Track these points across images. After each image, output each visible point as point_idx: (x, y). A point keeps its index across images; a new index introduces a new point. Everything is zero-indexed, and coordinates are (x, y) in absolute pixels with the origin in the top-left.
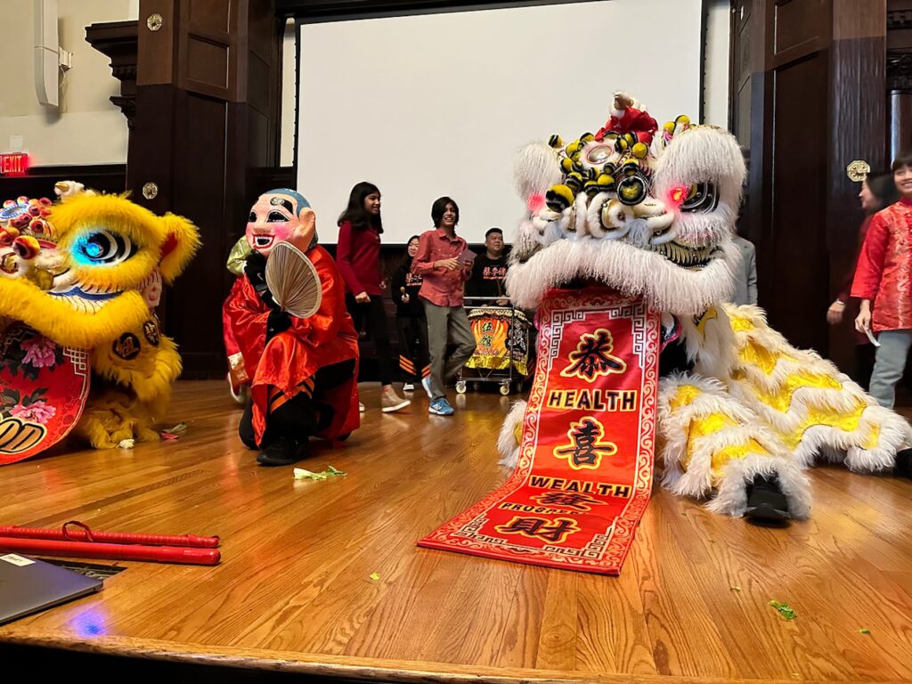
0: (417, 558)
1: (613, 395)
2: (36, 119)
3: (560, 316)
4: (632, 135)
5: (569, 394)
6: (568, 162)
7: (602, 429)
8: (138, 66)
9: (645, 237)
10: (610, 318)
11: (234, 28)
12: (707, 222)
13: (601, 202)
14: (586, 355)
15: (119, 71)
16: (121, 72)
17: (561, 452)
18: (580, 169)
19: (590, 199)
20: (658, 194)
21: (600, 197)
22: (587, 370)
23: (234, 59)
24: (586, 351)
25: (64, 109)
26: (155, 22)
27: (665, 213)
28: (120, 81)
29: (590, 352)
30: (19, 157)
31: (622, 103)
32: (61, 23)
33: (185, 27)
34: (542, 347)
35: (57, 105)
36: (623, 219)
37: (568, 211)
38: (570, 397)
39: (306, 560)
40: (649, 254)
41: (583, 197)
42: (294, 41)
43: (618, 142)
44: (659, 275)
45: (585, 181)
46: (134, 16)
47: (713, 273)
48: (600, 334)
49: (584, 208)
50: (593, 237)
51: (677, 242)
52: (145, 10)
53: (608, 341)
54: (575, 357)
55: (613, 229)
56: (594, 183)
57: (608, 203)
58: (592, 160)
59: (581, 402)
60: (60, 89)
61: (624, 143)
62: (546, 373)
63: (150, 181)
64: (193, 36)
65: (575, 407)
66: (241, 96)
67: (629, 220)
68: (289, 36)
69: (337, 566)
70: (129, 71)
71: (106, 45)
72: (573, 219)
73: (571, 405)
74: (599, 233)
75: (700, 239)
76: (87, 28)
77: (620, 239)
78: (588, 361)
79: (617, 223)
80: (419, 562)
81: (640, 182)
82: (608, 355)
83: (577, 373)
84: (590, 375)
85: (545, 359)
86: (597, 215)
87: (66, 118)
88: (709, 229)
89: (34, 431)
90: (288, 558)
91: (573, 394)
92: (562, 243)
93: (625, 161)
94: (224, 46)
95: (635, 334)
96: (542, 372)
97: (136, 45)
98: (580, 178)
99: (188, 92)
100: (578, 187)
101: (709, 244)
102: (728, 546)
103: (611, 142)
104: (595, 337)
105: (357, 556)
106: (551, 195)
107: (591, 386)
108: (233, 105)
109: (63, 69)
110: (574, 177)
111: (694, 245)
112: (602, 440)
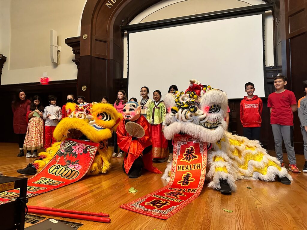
0: (168, 224)
1: (195, 165)
2: (51, 67)
3: (180, 143)
4: (194, 92)
5: (183, 166)
6: (177, 100)
7: (191, 176)
8: (80, 50)
9: (198, 122)
10: (194, 143)
11: (109, 36)
12: (216, 116)
13: (185, 112)
14: (188, 154)
15: (75, 52)
16: (76, 52)
17: (179, 182)
18: (180, 102)
19: (182, 111)
20: (201, 109)
21: (185, 110)
22: (188, 159)
23: (109, 45)
24: (188, 153)
25: (59, 63)
26: (85, 37)
27: (204, 114)
28: (75, 55)
29: (189, 153)
30: (46, 79)
31: (192, 82)
32: (58, 37)
33: (94, 37)
34: (175, 152)
35: (57, 62)
36: (192, 116)
37: (177, 114)
38: (183, 167)
39: (134, 223)
40: (199, 126)
41: (181, 110)
42: (127, 39)
43: (189, 95)
44: (202, 132)
45: (181, 106)
46: (79, 35)
47: (218, 131)
48: (191, 148)
49: (181, 113)
50: (184, 121)
51: (208, 122)
52: (82, 33)
53: (193, 150)
54: (185, 155)
55: (189, 119)
56: (183, 106)
57: (187, 112)
58: (183, 100)
59: (186, 169)
60: (57, 58)
61: (191, 95)
62: (176, 160)
63: (84, 85)
64: (96, 40)
65: (185, 170)
66: (111, 57)
67: (193, 116)
68: (125, 37)
69: (143, 226)
70: (78, 52)
71: (71, 44)
72: (178, 116)
73: (184, 170)
74: (186, 120)
75: (214, 121)
76: (65, 40)
77: (191, 122)
78: (188, 157)
79: (190, 118)
80: (168, 225)
81: (195, 107)
82: (193, 154)
83: (185, 160)
84: (189, 160)
85: (176, 155)
86: (184, 116)
87: (60, 66)
88: (217, 118)
89: (76, 173)
90: (129, 222)
91: (184, 166)
92: (176, 123)
93: (192, 100)
94: (106, 42)
95: (200, 147)
96: (175, 159)
97: (80, 44)
98: (180, 105)
99: (95, 57)
100: (179, 107)
101: (217, 123)
102: (270, 221)
103: (188, 95)
104: (190, 149)
105: (149, 222)
106: (172, 110)
107: (189, 164)
108: (109, 60)
109: (59, 51)
110: (178, 105)
111: (213, 122)
112: (191, 178)
